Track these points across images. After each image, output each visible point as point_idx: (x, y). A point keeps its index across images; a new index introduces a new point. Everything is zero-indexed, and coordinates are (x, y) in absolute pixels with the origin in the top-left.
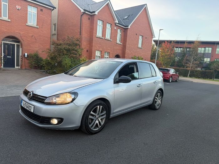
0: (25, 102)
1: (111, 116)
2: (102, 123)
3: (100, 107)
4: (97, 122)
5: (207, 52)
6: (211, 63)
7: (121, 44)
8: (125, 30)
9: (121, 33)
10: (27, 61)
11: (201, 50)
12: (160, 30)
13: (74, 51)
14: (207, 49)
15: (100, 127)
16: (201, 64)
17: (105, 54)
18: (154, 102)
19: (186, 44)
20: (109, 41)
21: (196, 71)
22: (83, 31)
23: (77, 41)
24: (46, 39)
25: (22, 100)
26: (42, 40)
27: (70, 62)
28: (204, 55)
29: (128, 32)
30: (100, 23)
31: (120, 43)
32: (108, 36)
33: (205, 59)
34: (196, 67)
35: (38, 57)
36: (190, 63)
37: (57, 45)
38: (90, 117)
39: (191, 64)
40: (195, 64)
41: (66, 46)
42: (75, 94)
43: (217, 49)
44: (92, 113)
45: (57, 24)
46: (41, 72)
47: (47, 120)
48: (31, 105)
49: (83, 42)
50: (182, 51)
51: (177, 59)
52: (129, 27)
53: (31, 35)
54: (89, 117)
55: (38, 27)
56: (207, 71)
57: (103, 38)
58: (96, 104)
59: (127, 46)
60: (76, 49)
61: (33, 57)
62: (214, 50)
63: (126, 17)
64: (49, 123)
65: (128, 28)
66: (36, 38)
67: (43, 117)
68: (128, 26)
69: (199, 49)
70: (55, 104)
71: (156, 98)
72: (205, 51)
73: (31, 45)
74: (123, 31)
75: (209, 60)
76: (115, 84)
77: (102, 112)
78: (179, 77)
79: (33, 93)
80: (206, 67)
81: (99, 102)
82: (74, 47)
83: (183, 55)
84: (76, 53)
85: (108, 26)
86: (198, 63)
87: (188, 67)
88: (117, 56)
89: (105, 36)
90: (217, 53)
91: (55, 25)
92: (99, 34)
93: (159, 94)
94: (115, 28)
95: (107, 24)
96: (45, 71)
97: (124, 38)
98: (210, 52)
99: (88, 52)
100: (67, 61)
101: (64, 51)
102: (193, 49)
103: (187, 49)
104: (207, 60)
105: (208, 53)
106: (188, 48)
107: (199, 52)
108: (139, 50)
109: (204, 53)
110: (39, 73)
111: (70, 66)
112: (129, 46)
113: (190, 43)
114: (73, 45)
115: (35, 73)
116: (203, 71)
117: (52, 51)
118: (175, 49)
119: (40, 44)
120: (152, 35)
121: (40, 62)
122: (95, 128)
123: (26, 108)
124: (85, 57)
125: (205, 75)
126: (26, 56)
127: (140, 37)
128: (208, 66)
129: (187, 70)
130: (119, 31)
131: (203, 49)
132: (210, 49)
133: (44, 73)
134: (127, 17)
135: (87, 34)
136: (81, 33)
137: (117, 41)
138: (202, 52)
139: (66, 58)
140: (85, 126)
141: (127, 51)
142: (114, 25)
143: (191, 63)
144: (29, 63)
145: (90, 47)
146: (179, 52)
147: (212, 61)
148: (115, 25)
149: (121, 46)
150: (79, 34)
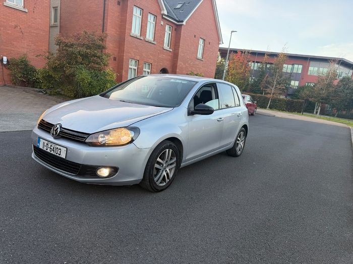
0: (46, 142)
1: (183, 164)
2: (171, 176)
3: (169, 151)
4: (165, 173)
5: (295, 71)
6: (301, 88)
7: (171, 50)
8: (177, 28)
9: (170, 33)
10: (7, 72)
11: (287, 68)
12: (232, 32)
13: (95, 58)
14: (296, 66)
15: (167, 180)
16: (286, 90)
17: (144, 65)
18: (236, 144)
19: (266, 56)
20: (151, 44)
21: (280, 100)
22: (109, 24)
23: (100, 40)
24: (42, 33)
25: (40, 138)
26: (35, 34)
27: (89, 77)
28: (291, 76)
29: (182, 31)
30: (137, 12)
31: (168, 48)
32: (150, 36)
33: (292, 83)
34: (280, 94)
35: (26, 65)
36: (271, 87)
37: (66, 46)
38: (157, 166)
39: (273, 89)
40: (280, 89)
41: (82, 49)
42: (135, 130)
43: (310, 68)
44: (159, 159)
45: (59, 8)
46: (35, 91)
47: (91, 170)
48: (59, 147)
49: (107, 42)
50: (259, 67)
51: (251, 80)
52: (184, 23)
53: (13, 24)
54: (155, 166)
55: (27, 11)
56: (294, 100)
57: (142, 38)
58: (165, 147)
59: (181, 54)
60: (98, 54)
61: (17, 65)
62: (305, 69)
63: (179, 6)
64: (95, 175)
65: (182, 25)
66: (23, 31)
67: (83, 165)
68: (182, 21)
69: (285, 65)
70: (103, 145)
71: (238, 138)
72: (292, 69)
73: (14, 43)
74: (174, 29)
75: (297, 83)
76: (190, 116)
77: (171, 159)
78: (256, 108)
79: (61, 127)
80: (292, 95)
81: (169, 143)
82: (95, 51)
83: (261, 74)
84: (99, 61)
85: (151, 18)
86: (282, 88)
87: (268, 93)
88: (164, 71)
89: (146, 35)
90: (309, 73)
91: (55, 8)
92: (135, 30)
93: (242, 133)
94: (162, 23)
95: (149, 15)
96: (42, 90)
97: (176, 42)
98: (300, 72)
99: (115, 60)
100: (84, 75)
101: (79, 56)
102: (276, 65)
103: (266, 66)
104: (295, 84)
105: (297, 74)
106: (269, 63)
107: (284, 70)
108: (197, 62)
109: (291, 73)
110: (32, 94)
111: (90, 84)
112: (183, 54)
113: (273, 55)
114: (93, 47)
115: (25, 93)
116: (289, 101)
117: (55, 56)
118: (253, 64)
119: (30, 41)
120: (219, 39)
121: (30, 75)
122: (161, 183)
123: (48, 151)
124: (111, 69)
125: (291, 107)
126: (5, 63)
127: (201, 41)
128: (295, 94)
129: (267, 98)
130: (167, 27)
131: (290, 66)
132: (301, 67)
133: (41, 93)
134: (181, 7)
135: (114, 30)
136: (105, 28)
137: (165, 45)
138: (289, 71)
139: (81, 69)
140: (149, 179)
141: (180, 63)
142: (159, 17)
143: (273, 87)
144: (10, 75)
145: (119, 53)
146: (255, 69)
147: (301, 86)
148: (163, 18)
149: (171, 54)
150: (102, 28)
